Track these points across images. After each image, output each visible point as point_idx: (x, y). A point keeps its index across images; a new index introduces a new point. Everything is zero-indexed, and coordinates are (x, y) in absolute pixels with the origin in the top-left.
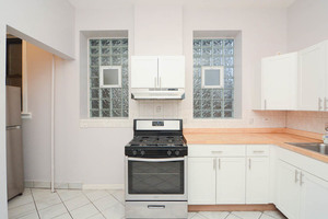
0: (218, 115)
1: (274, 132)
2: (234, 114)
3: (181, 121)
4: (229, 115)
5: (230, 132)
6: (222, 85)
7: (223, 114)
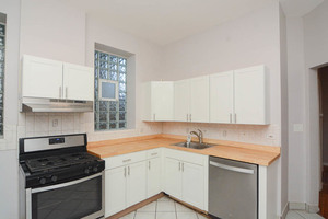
0: (113, 126)
1: (156, 138)
2: (127, 125)
3: (85, 135)
4: (122, 126)
5: (128, 141)
6: (117, 98)
7: (118, 125)
